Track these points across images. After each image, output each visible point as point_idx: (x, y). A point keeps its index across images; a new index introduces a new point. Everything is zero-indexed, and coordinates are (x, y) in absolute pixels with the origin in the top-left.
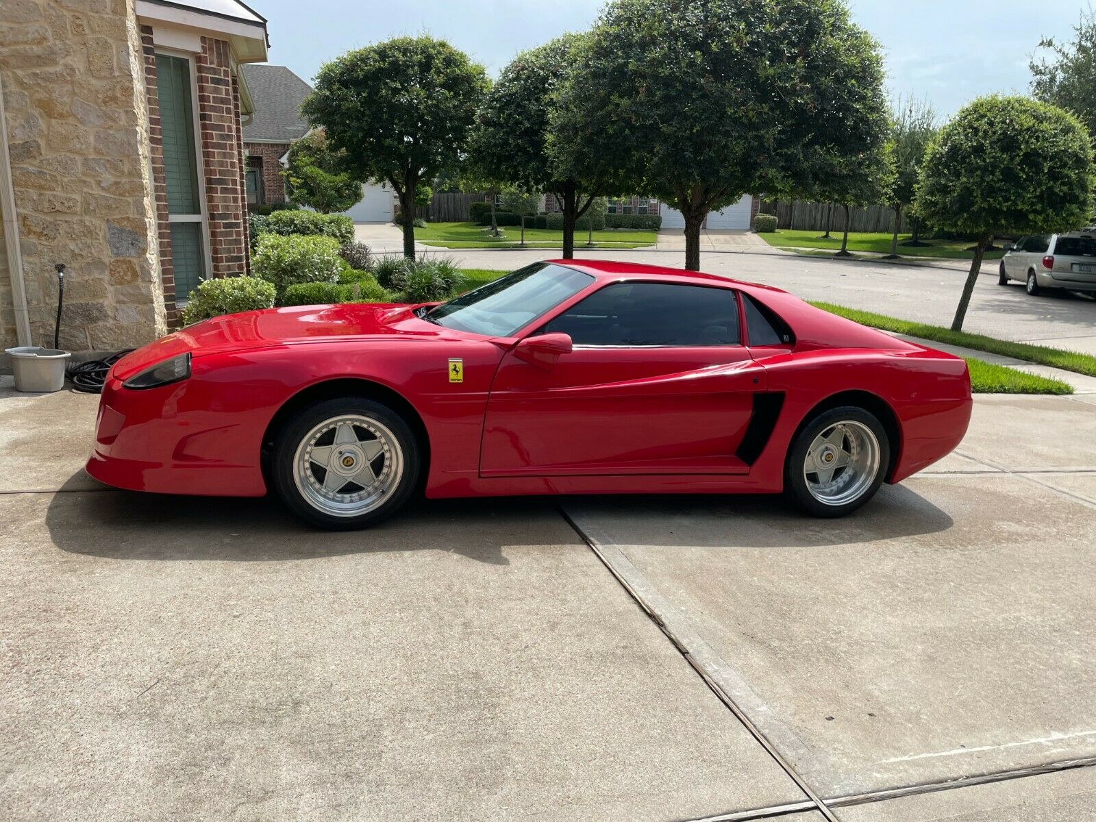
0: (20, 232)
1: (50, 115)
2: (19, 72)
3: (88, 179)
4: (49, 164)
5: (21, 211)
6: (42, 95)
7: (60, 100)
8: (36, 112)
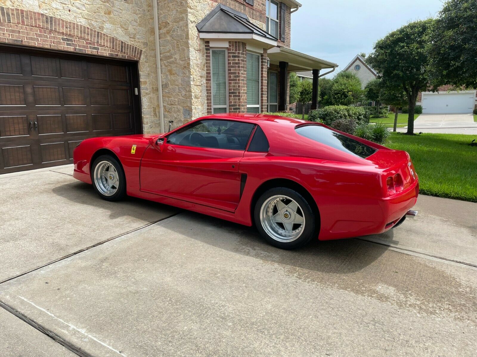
0: (164, 111)
1: (171, 74)
2: (165, 62)
3: (179, 94)
4: (171, 90)
5: (164, 104)
6: (169, 68)
7: (174, 69)
8: (168, 73)
